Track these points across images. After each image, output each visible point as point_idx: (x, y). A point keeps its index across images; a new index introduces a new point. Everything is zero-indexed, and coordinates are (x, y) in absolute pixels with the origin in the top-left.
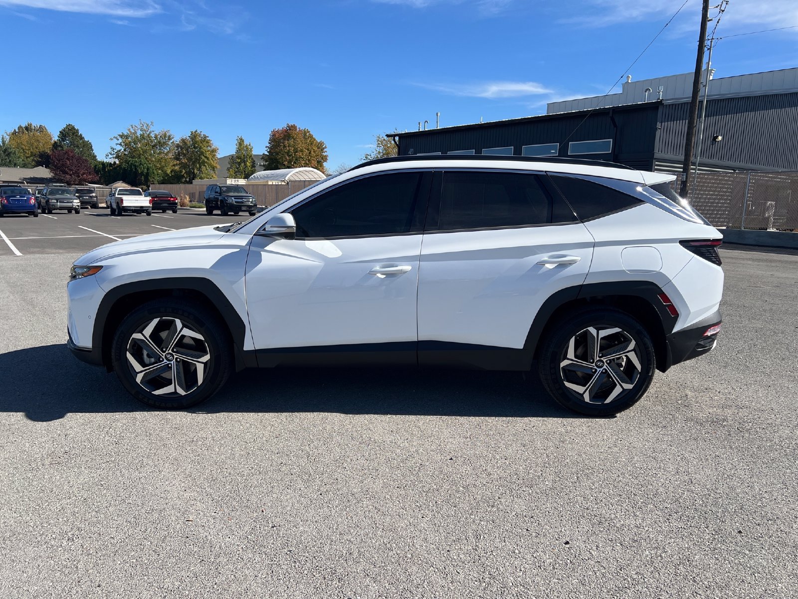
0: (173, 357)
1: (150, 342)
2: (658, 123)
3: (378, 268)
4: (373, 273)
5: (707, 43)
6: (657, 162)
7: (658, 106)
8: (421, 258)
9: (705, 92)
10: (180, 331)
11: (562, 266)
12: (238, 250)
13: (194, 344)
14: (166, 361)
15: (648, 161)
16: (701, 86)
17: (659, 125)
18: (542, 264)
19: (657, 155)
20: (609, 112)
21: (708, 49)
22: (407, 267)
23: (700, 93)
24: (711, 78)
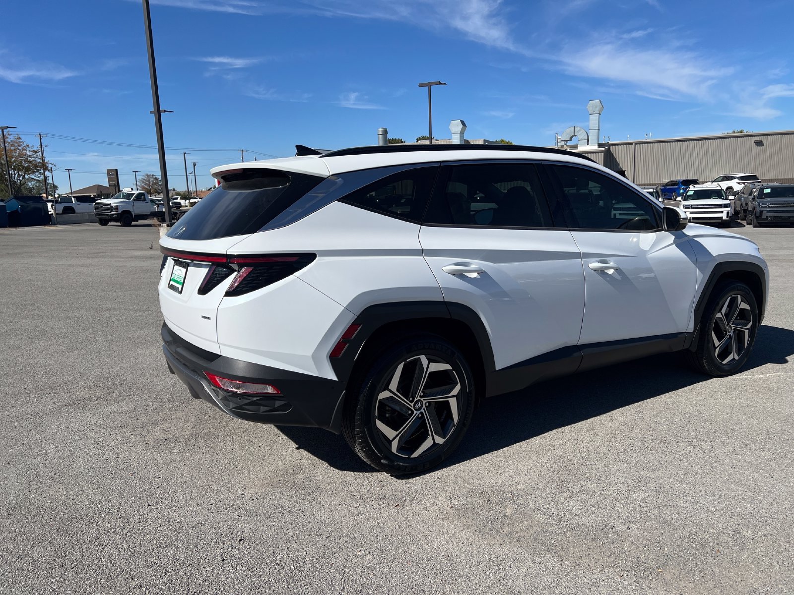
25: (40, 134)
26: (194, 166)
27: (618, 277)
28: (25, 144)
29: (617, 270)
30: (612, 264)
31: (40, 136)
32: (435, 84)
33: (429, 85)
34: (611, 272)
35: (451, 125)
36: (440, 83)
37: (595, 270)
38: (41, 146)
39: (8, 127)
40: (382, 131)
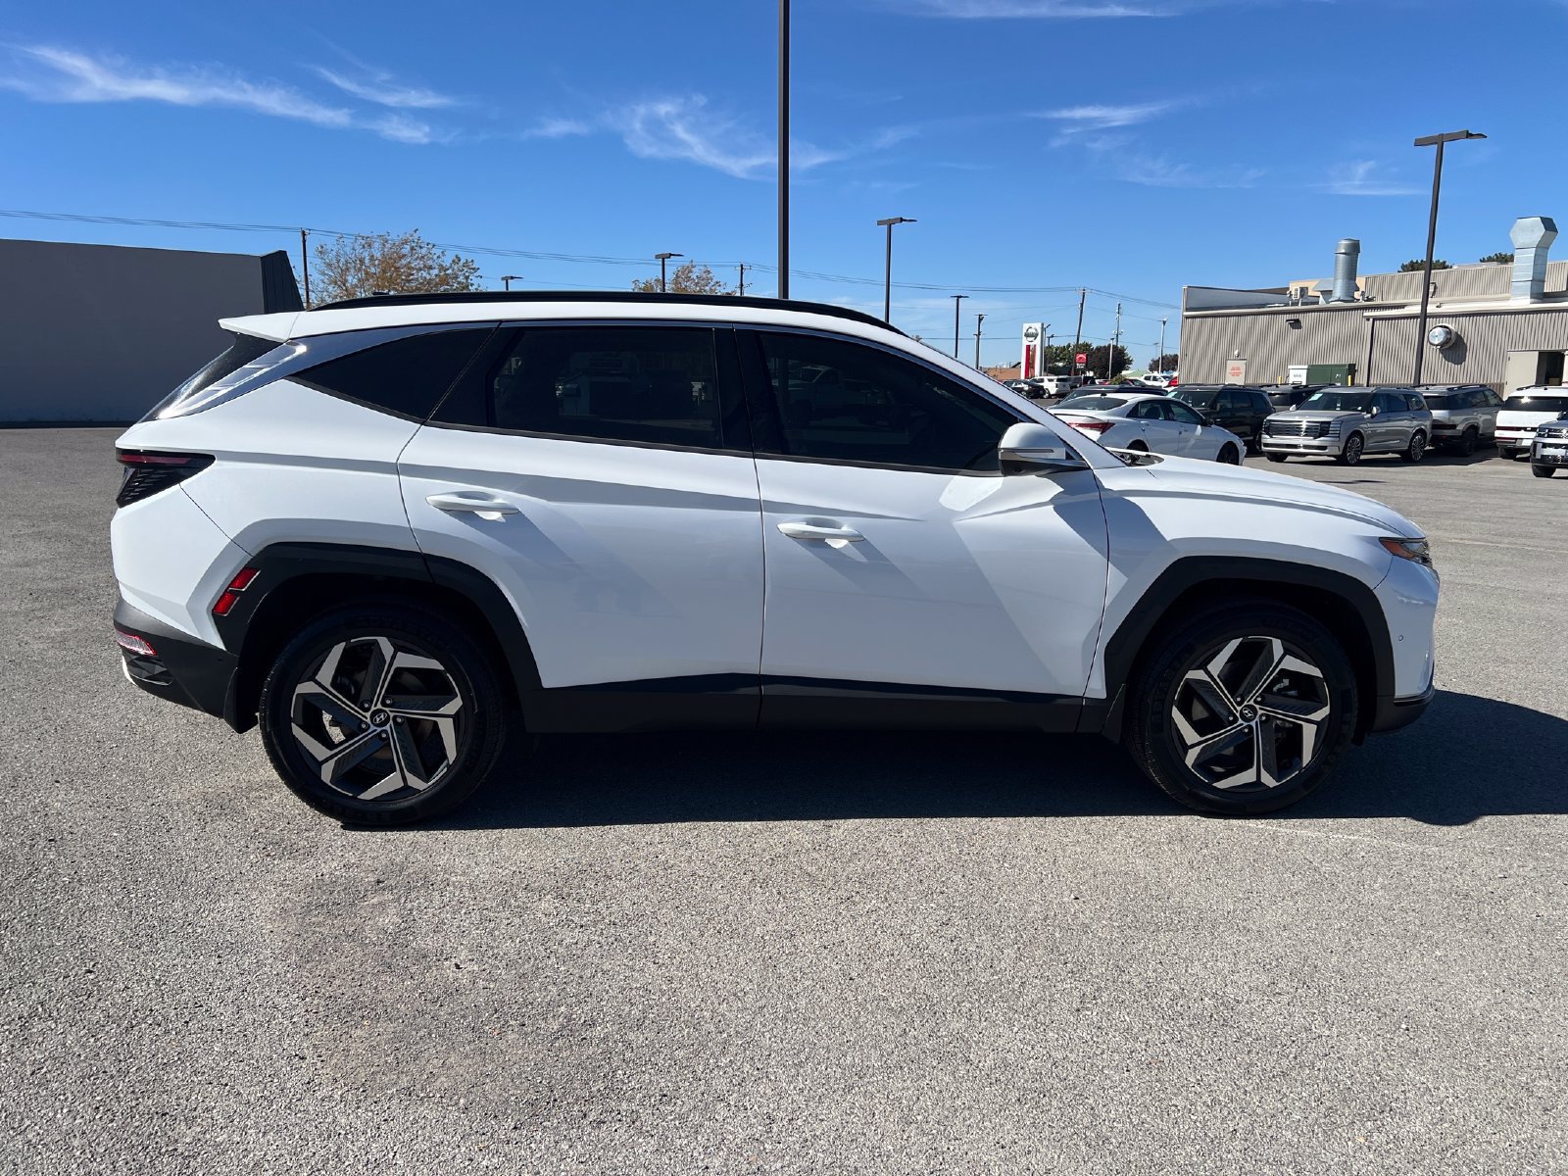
25: (742, 266)
26: (980, 320)
27: (856, 555)
28: (715, 280)
29: (857, 540)
30: (845, 529)
31: (742, 269)
32: (1453, 137)
33: (1439, 141)
34: (839, 544)
35: (1515, 228)
36: (1469, 135)
37: (795, 536)
38: (742, 285)
39: (671, 255)
40: (1348, 246)
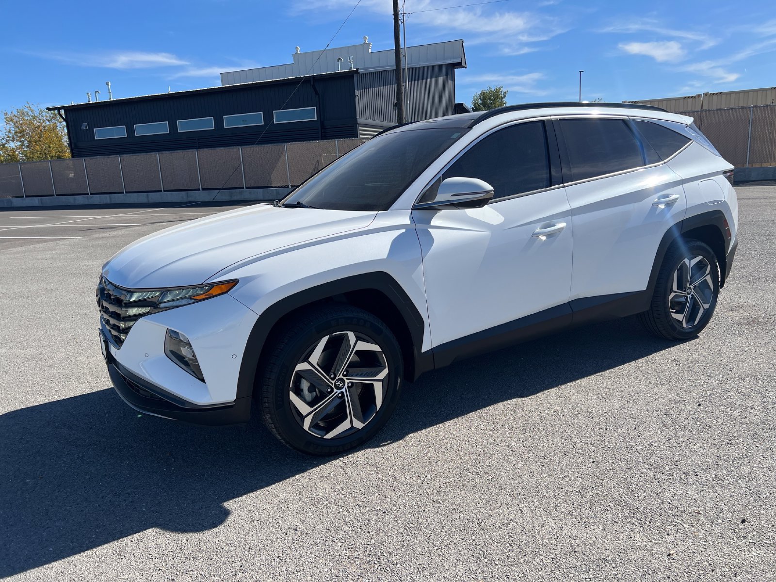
0: (344, 382)
1: (319, 372)
2: (356, 90)
3: (539, 230)
4: (535, 236)
5: (400, 16)
6: (361, 126)
7: (353, 75)
8: (572, 213)
9: (407, 62)
10: (354, 347)
11: (669, 205)
12: (404, 230)
13: (359, 360)
14: (337, 391)
15: (353, 126)
16: (401, 56)
17: (357, 92)
18: (655, 205)
19: (360, 120)
20: (310, 81)
21: (402, 23)
22: (561, 225)
23: (402, 62)
24: (370, 52)
